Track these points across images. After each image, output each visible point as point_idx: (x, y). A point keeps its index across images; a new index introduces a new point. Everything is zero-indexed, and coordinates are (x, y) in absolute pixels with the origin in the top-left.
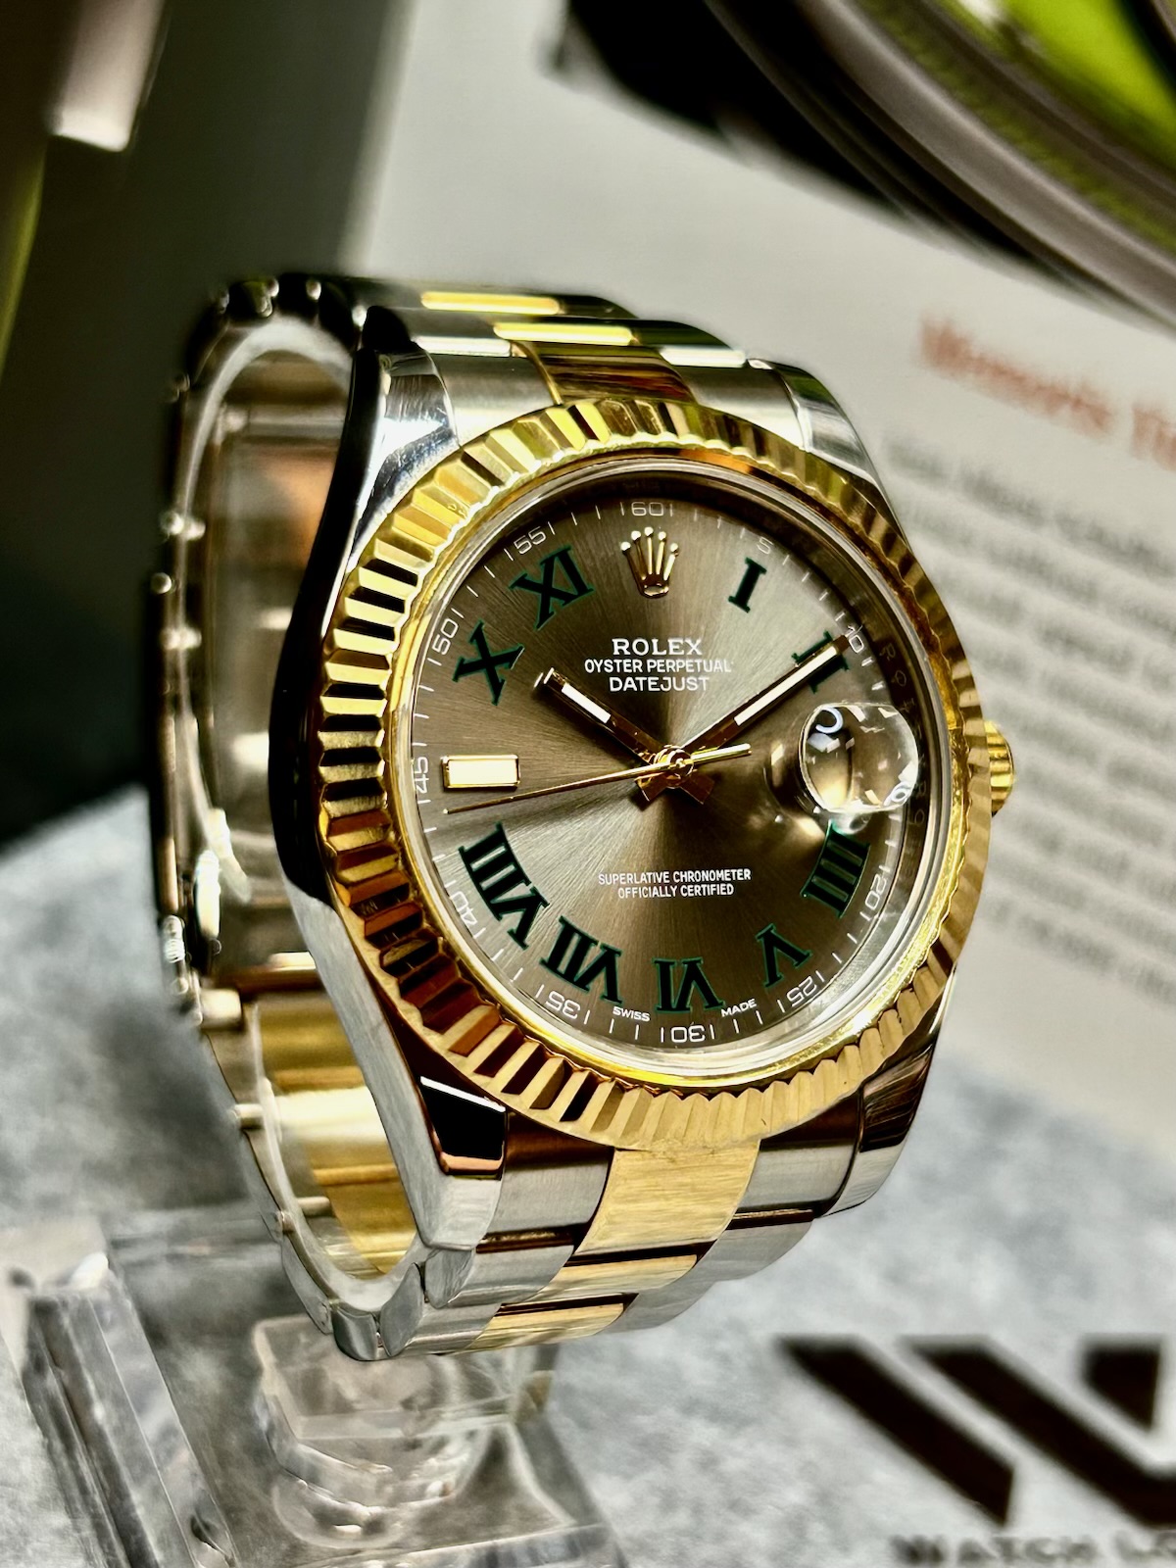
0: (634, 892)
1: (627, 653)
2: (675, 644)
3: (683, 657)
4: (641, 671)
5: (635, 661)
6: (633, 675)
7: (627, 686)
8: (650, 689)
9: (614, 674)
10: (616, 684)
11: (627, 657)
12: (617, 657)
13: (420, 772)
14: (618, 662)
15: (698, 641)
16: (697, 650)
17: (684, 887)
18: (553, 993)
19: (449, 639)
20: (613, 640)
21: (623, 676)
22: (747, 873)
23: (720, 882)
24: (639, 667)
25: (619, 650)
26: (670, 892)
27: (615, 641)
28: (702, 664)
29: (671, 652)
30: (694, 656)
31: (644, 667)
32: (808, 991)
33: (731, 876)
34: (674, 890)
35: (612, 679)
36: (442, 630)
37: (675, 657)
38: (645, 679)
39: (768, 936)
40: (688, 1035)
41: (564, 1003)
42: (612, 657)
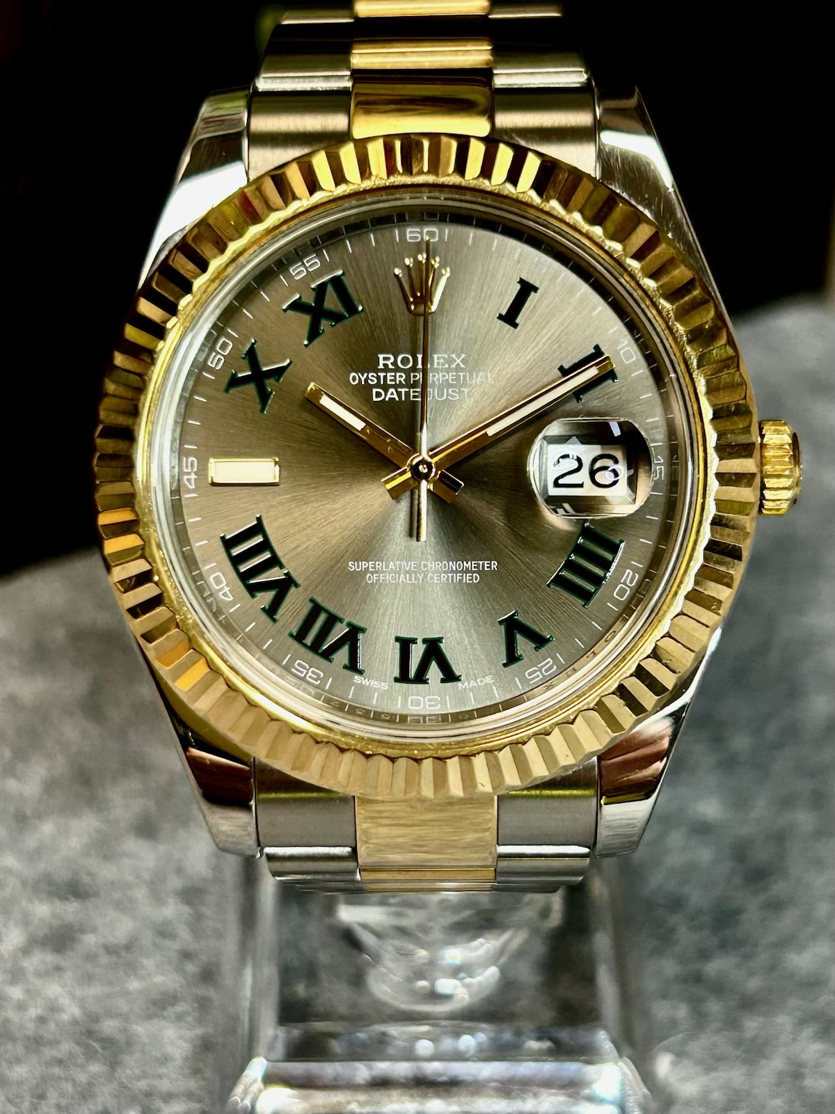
0: (381, 578)
1: (391, 367)
2: (440, 358)
3: (448, 371)
4: (404, 383)
5: (398, 374)
6: (395, 387)
7: (389, 396)
8: (412, 399)
9: (377, 386)
10: (378, 395)
11: (391, 370)
12: (382, 370)
13: (190, 470)
14: (382, 375)
15: (463, 356)
16: (460, 363)
17: (431, 575)
18: (299, 661)
19: (223, 355)
20: (379, 356)
21: (386, 388)
22: (494, 565)
23: (467, 571)
24: (402, 380)
25: (384, 365)
26: (416, 579)
27: (381, 356)
28: (465, 377)
29: (435, 366)
30: (458, 368)
31: (407, 379)
32: (546, 671)
33: (478, 567)
34: (420, 577)
35: (375, 390)
36: (218, 347)
37: (438, 371)
38: (407, 390)
39: (511, 621)
40: (425, 704)
41: (308, 670)
42: (377, 371)
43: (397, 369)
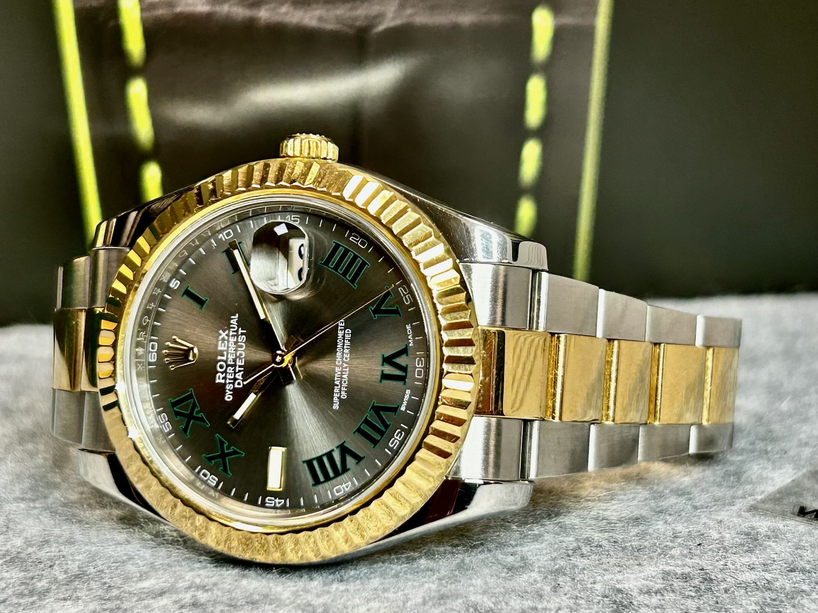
0: (344, 389)
1: (224, 375)
2: (221, 346)
3: (228, 341)
4: (233, 368)
5: (228, 371)
6: (235, 373)
7: (240, 377)
8: (243, 364)
9: (233, 384)
10: (239, 384)
11: (226, 375)
12: (226, 381)
13: (273, 502)
14: (228, 381)
15: (221, 332)
16: (225, 334)
17: (344, 359)
18: (390, 444)
19: (210, 476)
21: (235, 379)
23: (344, 336)
24: (231, 369)
25: (223, 379)
26: (346, 368)
27: (217, 381)
28: (233, 332)
29: (226, 349)
30: (228, 335)
31: (232, 366)
32: (406, 291)
34: (345, 365)
35: (236, 386)
36: (206, 479)
37: (228, 347)
38: (238, 366)
39: (375, 312)
40: (420, 368)
41: (395, 439)
42: (225, 384)
43: (225, 372)
